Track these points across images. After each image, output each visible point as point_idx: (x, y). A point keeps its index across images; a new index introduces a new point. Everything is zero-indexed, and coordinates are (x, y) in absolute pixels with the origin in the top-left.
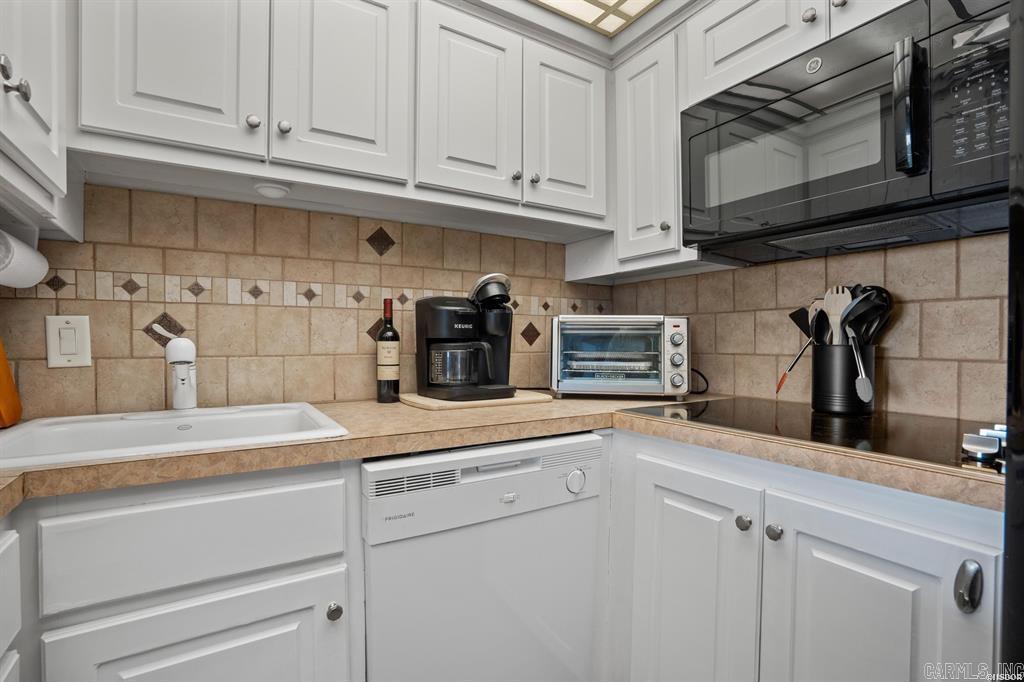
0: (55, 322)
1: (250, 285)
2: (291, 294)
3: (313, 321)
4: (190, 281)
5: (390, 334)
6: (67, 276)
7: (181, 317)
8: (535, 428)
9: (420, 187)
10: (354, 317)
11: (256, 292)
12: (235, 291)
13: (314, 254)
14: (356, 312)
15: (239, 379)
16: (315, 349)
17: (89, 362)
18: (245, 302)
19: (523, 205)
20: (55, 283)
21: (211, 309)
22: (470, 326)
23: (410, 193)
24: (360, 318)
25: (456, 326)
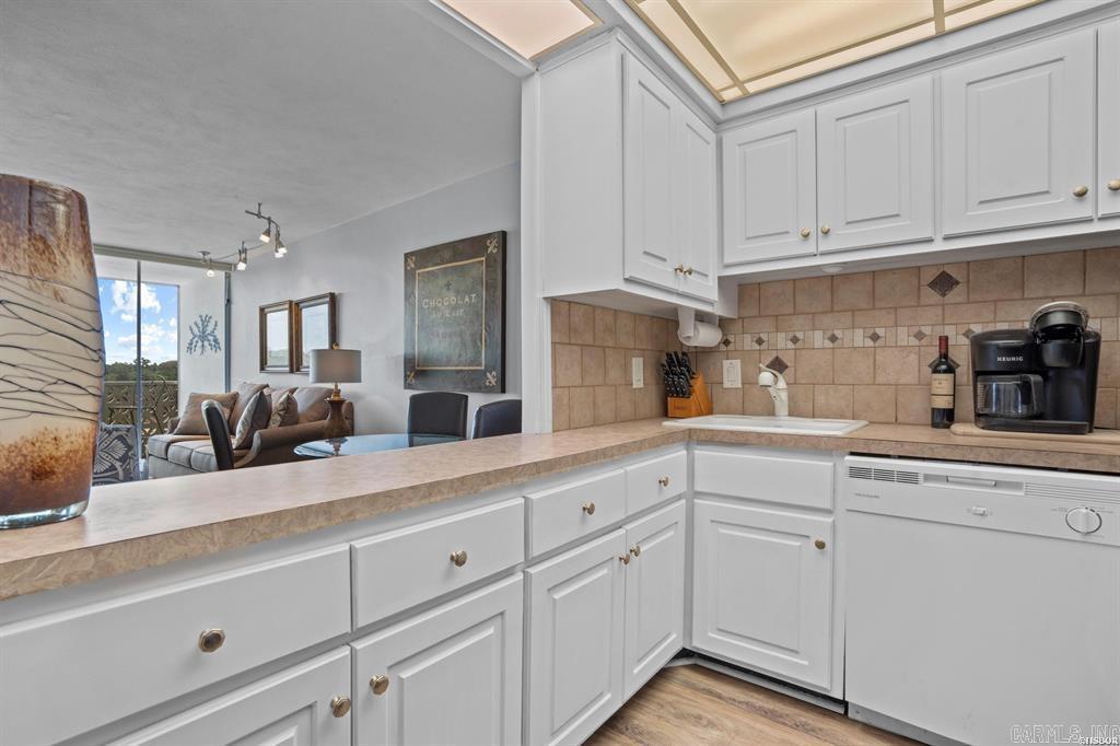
0: (726, 363)
1: (829, 334)
2: (859, 338)
3: (877, 358)
4: (791, 335)
5: (944, 367)
6: (731, 338)
7: (787, 359)
8: (1026, 456)
9: (947, 238)
10: (915, 353)
11: (833, 339)
12: (819, 339)
13: (878, 305)
14: (917, 349)
15: (821, 400)
16: (880, 380)
17: (740, 386)
18: (826, 345)
19: (1100, 219)
20: (726, 342)
21: (803, 352)
22: (1021, 359)
23: (939, 246)
24: (922, 353)
25: (999, 359)
